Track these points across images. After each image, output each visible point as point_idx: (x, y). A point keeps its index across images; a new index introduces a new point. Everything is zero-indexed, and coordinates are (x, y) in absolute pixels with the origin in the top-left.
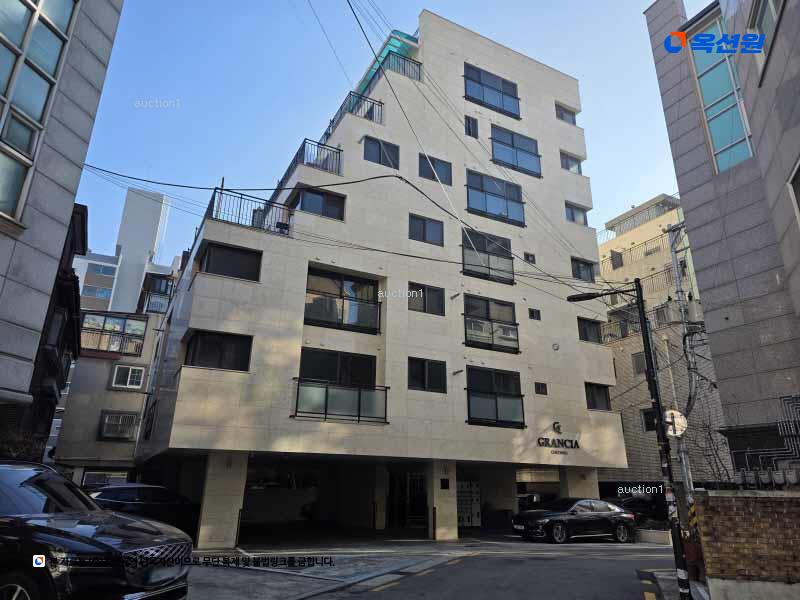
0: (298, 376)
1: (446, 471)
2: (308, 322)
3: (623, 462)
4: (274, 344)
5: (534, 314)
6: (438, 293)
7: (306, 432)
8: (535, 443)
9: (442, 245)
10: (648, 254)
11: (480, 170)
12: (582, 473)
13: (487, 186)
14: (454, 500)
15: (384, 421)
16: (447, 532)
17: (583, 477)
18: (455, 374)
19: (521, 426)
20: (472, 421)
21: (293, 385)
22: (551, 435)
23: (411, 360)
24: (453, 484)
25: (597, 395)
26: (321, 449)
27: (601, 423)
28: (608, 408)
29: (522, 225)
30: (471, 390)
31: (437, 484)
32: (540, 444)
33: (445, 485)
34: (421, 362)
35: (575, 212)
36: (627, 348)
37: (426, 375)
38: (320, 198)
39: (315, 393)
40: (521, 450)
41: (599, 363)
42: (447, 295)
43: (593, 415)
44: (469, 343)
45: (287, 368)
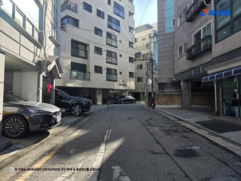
0: (70, 69)
1: (100, 90)
2: (72, 55)
3: (134, 88)
4: (65, 61)
5: (121, 56)
6: (101, 49)
7: (73, 82)
8: (119, 85)
9: (102, 36)
10: (143, 40)
11: (111, 15)
12: (125, 90)
13: (113, 20)
14: (101, 97)
15: (89, 80)
16: (100, 103)
17: (126, 91)
18: (104, 69)
19: (116, 81)
20: (107, 80)
21: (69, 71)
22: (122, 83)
23: (95, 66)
24: (101, 93)
25: (131, 74)
26: (77, 86)
27: (131, 81)
28: (133, 77)
29: (119, 32)
30: (107, 73)
31: (98, 93)
32: (120, 85)
33: (99, 93)
34: (97, 66)
35: (131, 29)
36: (136, 63)
37: (98, 69)
38: (72, 20)
39: (75, 73)
40: (116, 86)
41: (132, 67)
42: (103, 50)
43: (130, 79)
44: (107, 62)
45: (68, 67)
